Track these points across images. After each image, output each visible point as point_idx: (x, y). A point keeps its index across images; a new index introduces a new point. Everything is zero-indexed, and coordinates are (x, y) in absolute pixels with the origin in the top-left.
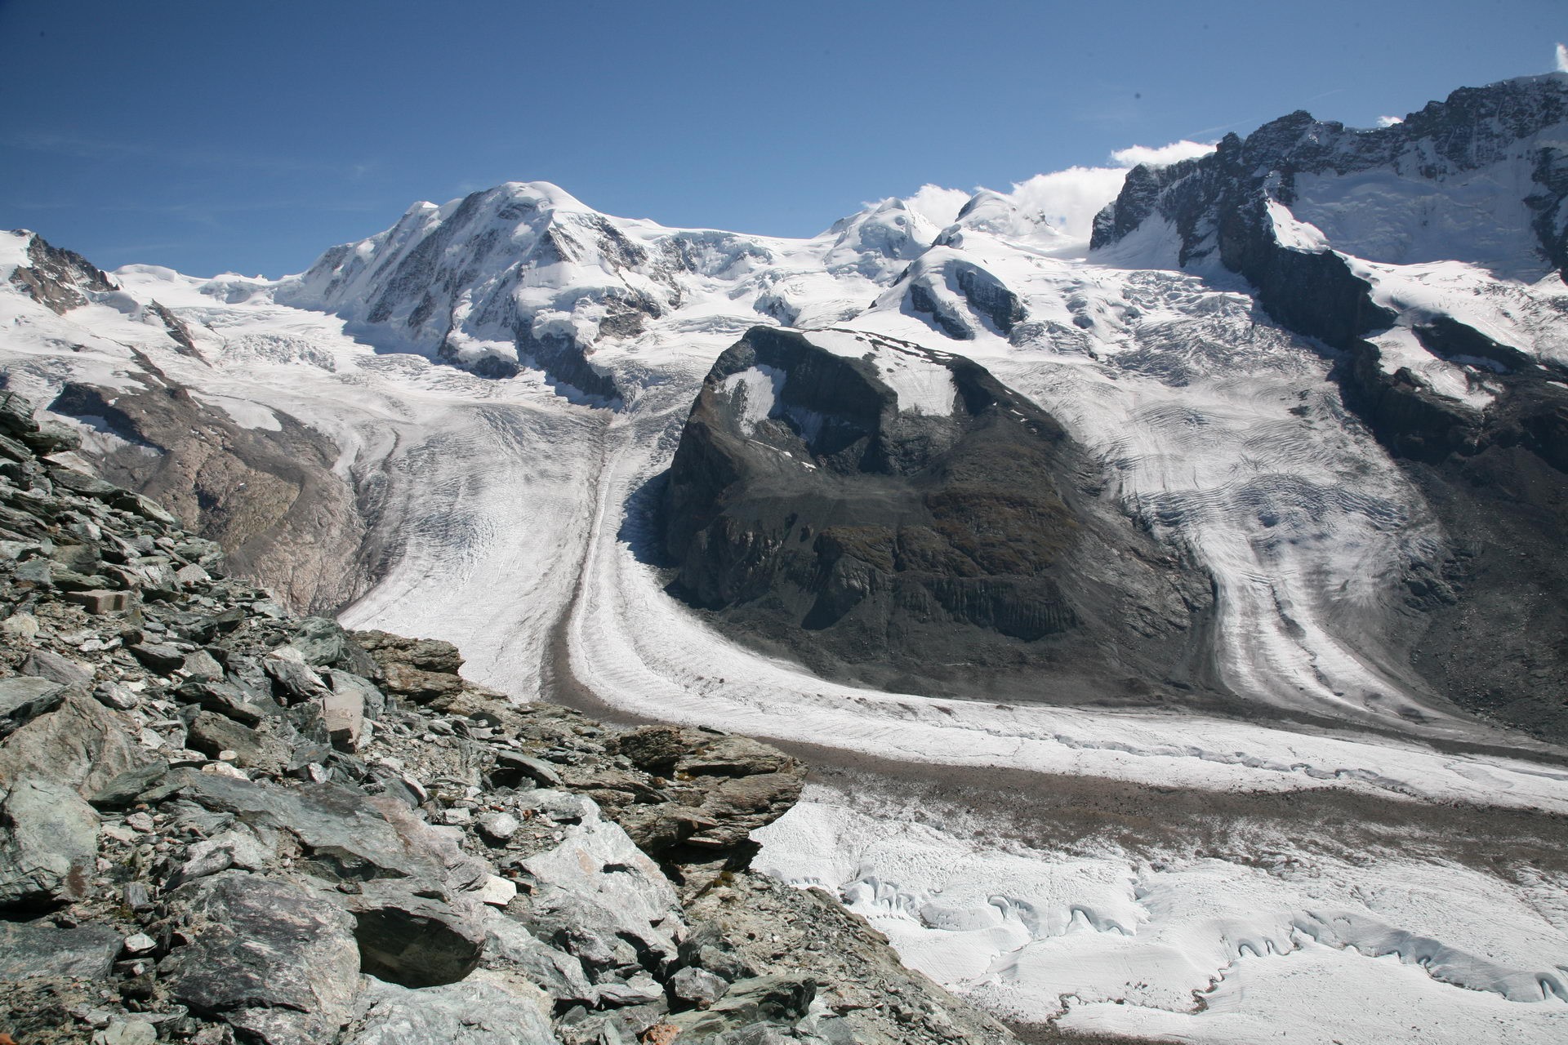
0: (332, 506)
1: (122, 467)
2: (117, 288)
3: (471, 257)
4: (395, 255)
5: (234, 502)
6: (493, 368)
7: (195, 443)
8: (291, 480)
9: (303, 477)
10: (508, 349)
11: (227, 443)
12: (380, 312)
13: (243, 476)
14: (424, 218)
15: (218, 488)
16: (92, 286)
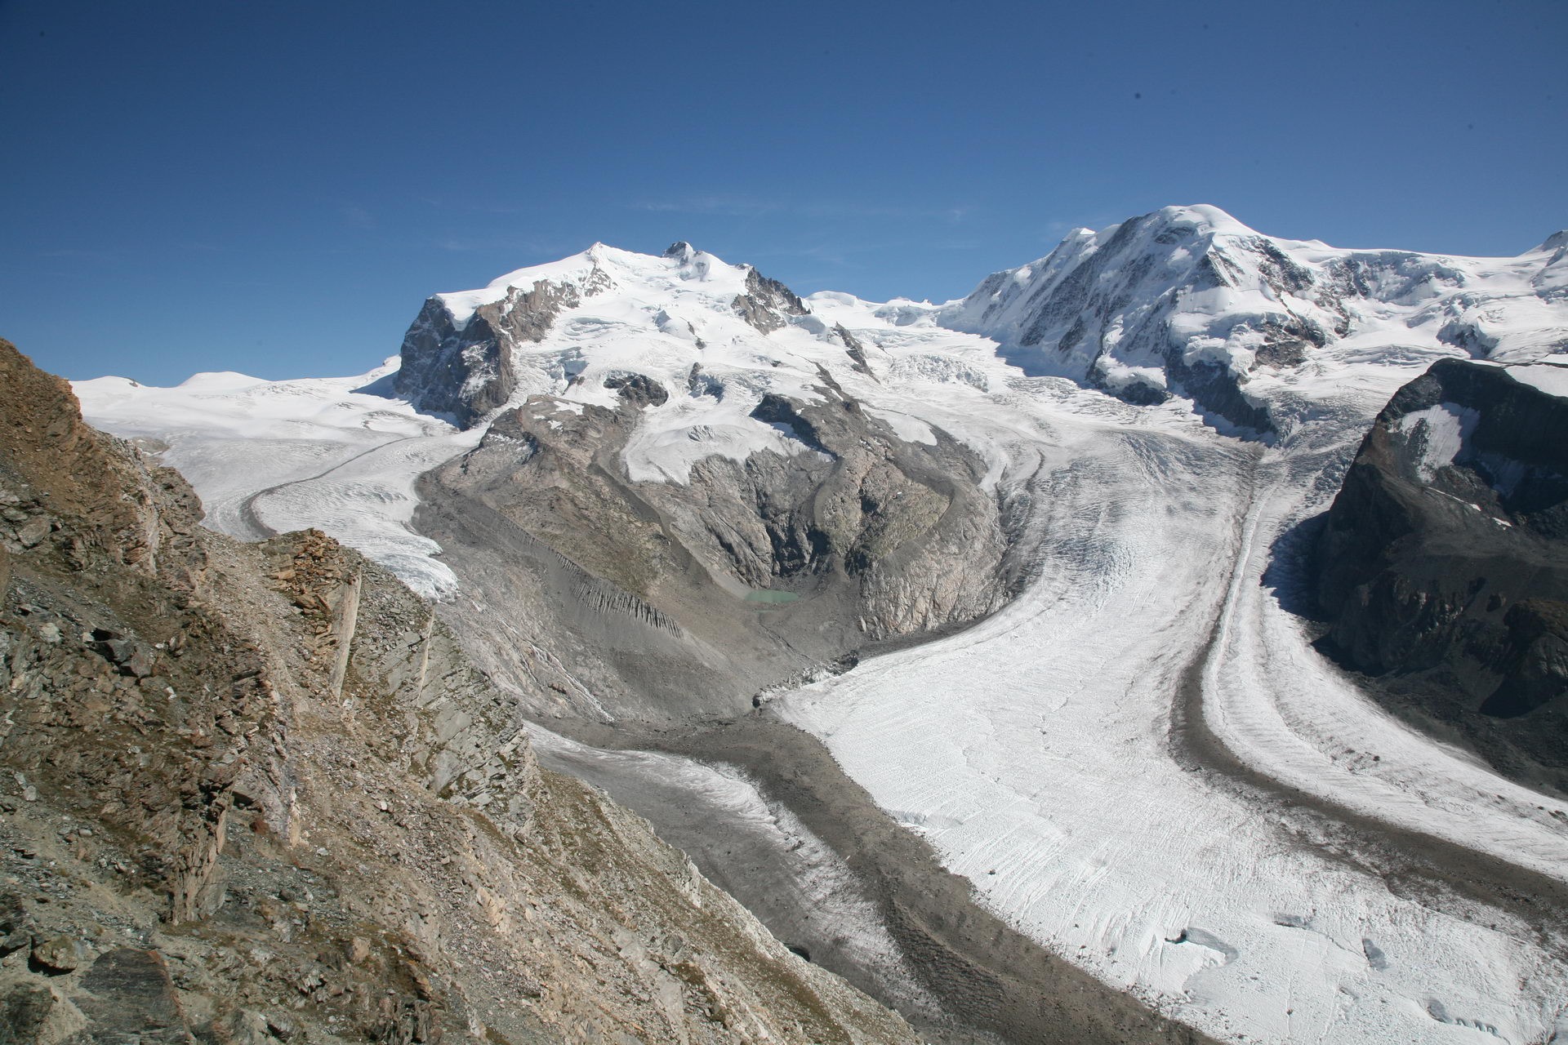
0: (977, 520)
1: (802, 470)
2: (809, 312)
3: (1126, 282)
4: (1050, 281)
5: (891, 509)
6: (1140, 395)
7: (862, 452)
8: (942, 492)
9: (953, 491)
10: (1156, 375)
11: (889, 454)
12: (1033, 336)
13: (901, 486)
14: (1080, 244)
15: (879, 495)
16: (790, 310)
